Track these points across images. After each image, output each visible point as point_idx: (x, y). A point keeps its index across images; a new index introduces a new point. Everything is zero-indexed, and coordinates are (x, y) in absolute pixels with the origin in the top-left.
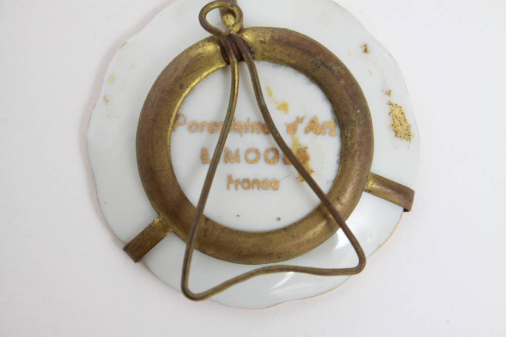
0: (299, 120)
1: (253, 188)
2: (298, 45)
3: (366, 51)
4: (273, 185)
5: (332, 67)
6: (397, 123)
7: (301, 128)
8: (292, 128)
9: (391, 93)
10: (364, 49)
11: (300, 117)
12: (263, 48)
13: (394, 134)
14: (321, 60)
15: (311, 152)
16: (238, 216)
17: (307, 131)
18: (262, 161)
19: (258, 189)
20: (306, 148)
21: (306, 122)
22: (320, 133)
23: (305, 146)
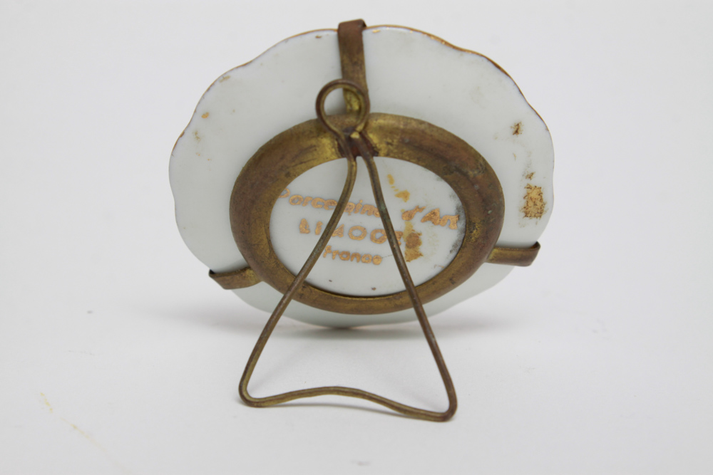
0: (419, 209)
1: (352, 261)
2: (432, 150)
3: (517, 132)
4: (375, 259)
5: (467, 172)
6: (531, 204)
7: (418, 217)
8: (408, 215)
9: (534, 176)
10: (515, 130)
11: (421, 206)
12: (389, 149)
13: (523, 214)
14: (456, 167)
15: (423, 238)
16: (330, 281)
17: (425, 219)
18: (367, 239)
19: (358, 261)
20: (419, 234)
21: (425, 212)
22: (439, 224)
23: (419, 232)
